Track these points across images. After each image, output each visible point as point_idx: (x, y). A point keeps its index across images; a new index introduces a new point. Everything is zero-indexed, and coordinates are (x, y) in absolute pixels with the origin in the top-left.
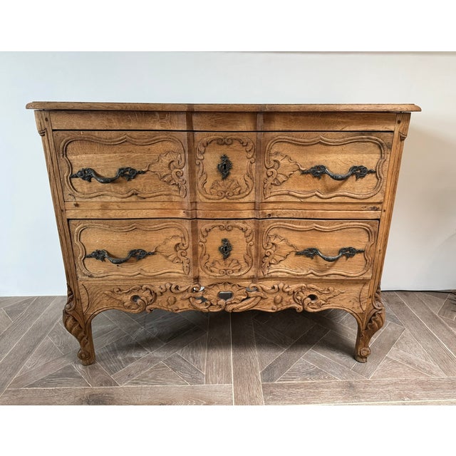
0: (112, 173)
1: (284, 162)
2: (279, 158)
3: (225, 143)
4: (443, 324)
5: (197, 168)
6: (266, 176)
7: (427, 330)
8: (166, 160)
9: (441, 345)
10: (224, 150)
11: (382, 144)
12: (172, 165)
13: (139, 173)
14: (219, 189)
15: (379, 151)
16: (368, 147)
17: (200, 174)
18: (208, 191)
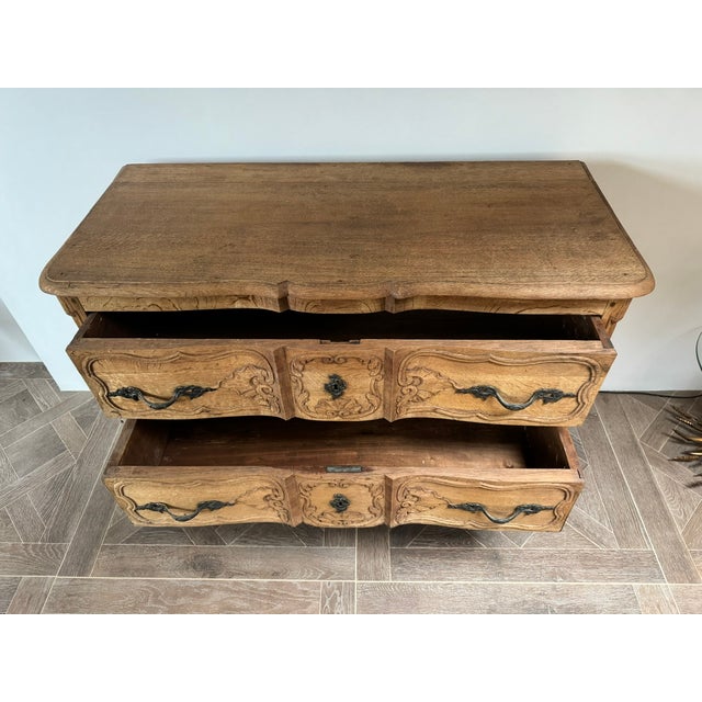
0: (168, 391)
1: (428, 378)
2: (422, 374)
3: (334, 362)
4: (641, 458)
5: (294, 385)
6: (400, 394)
7: (617, 468)
8: (246, 375)
9: (627, 495)
10: (333, 369)
11: (594, 366)
12: (255, 380)
13: (207, 390)
14: (329, 408)
15: (587, 373)
16: (569, 369)
17: (298, 392)
18: (312, 409)
